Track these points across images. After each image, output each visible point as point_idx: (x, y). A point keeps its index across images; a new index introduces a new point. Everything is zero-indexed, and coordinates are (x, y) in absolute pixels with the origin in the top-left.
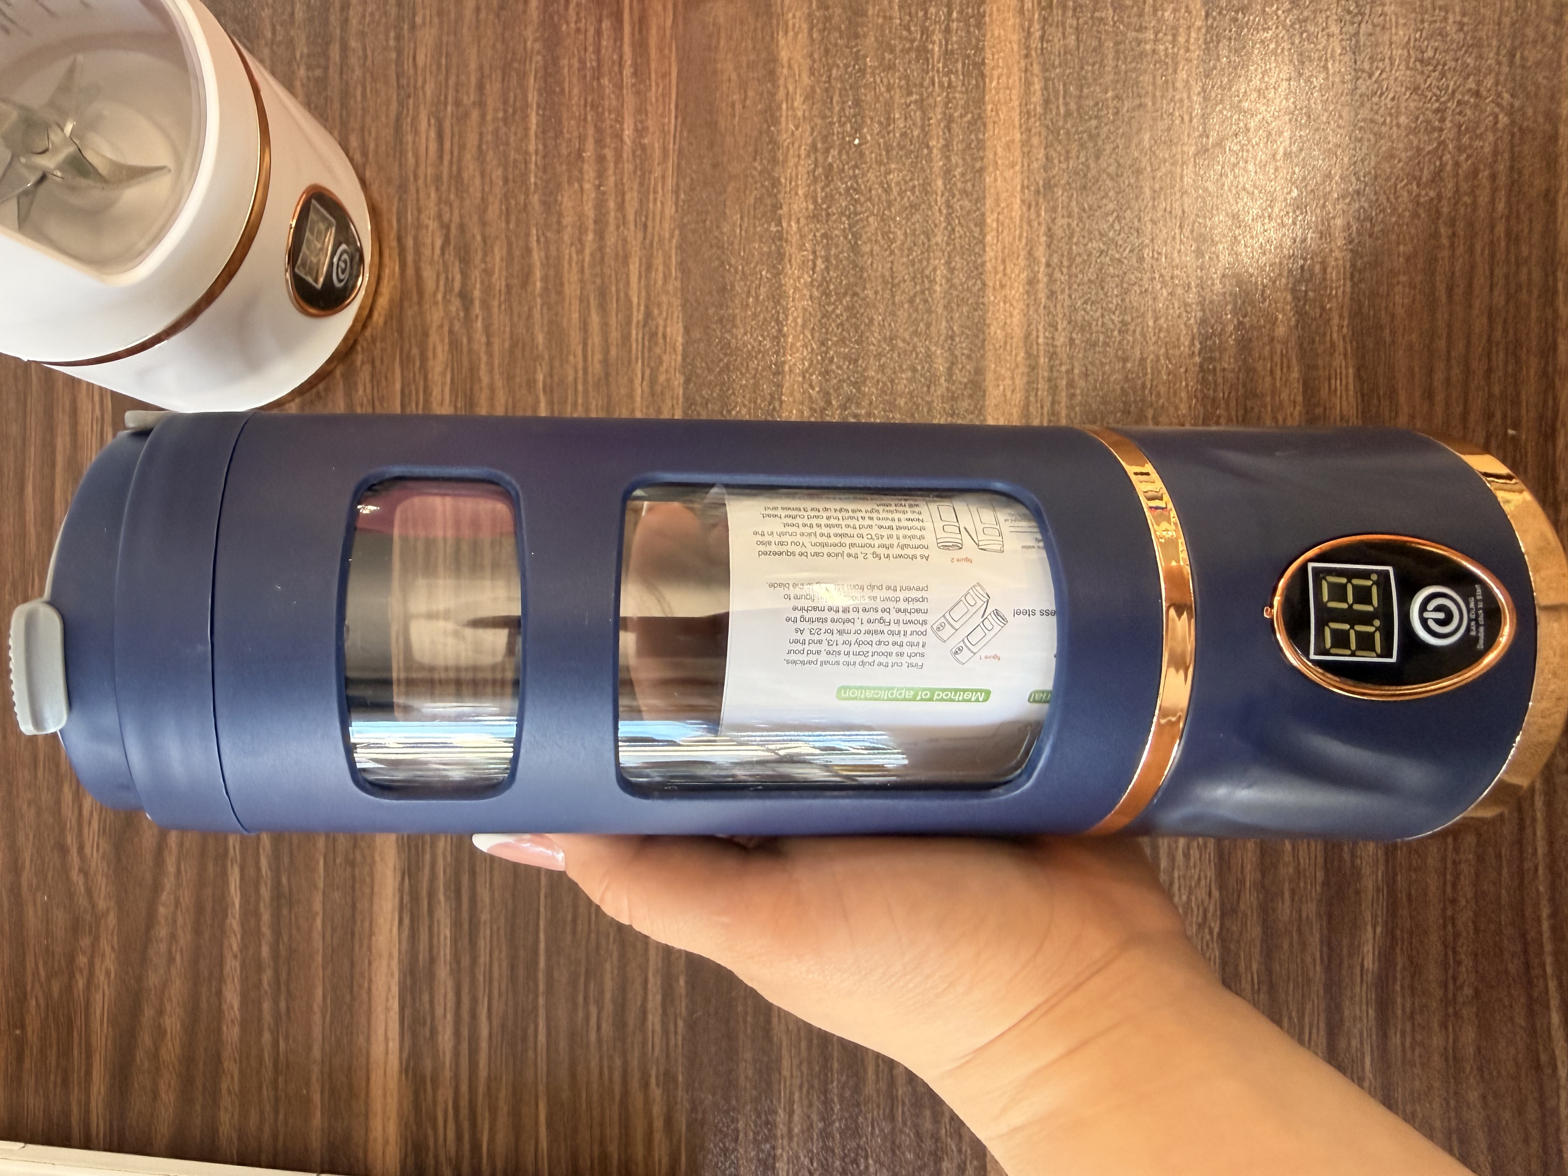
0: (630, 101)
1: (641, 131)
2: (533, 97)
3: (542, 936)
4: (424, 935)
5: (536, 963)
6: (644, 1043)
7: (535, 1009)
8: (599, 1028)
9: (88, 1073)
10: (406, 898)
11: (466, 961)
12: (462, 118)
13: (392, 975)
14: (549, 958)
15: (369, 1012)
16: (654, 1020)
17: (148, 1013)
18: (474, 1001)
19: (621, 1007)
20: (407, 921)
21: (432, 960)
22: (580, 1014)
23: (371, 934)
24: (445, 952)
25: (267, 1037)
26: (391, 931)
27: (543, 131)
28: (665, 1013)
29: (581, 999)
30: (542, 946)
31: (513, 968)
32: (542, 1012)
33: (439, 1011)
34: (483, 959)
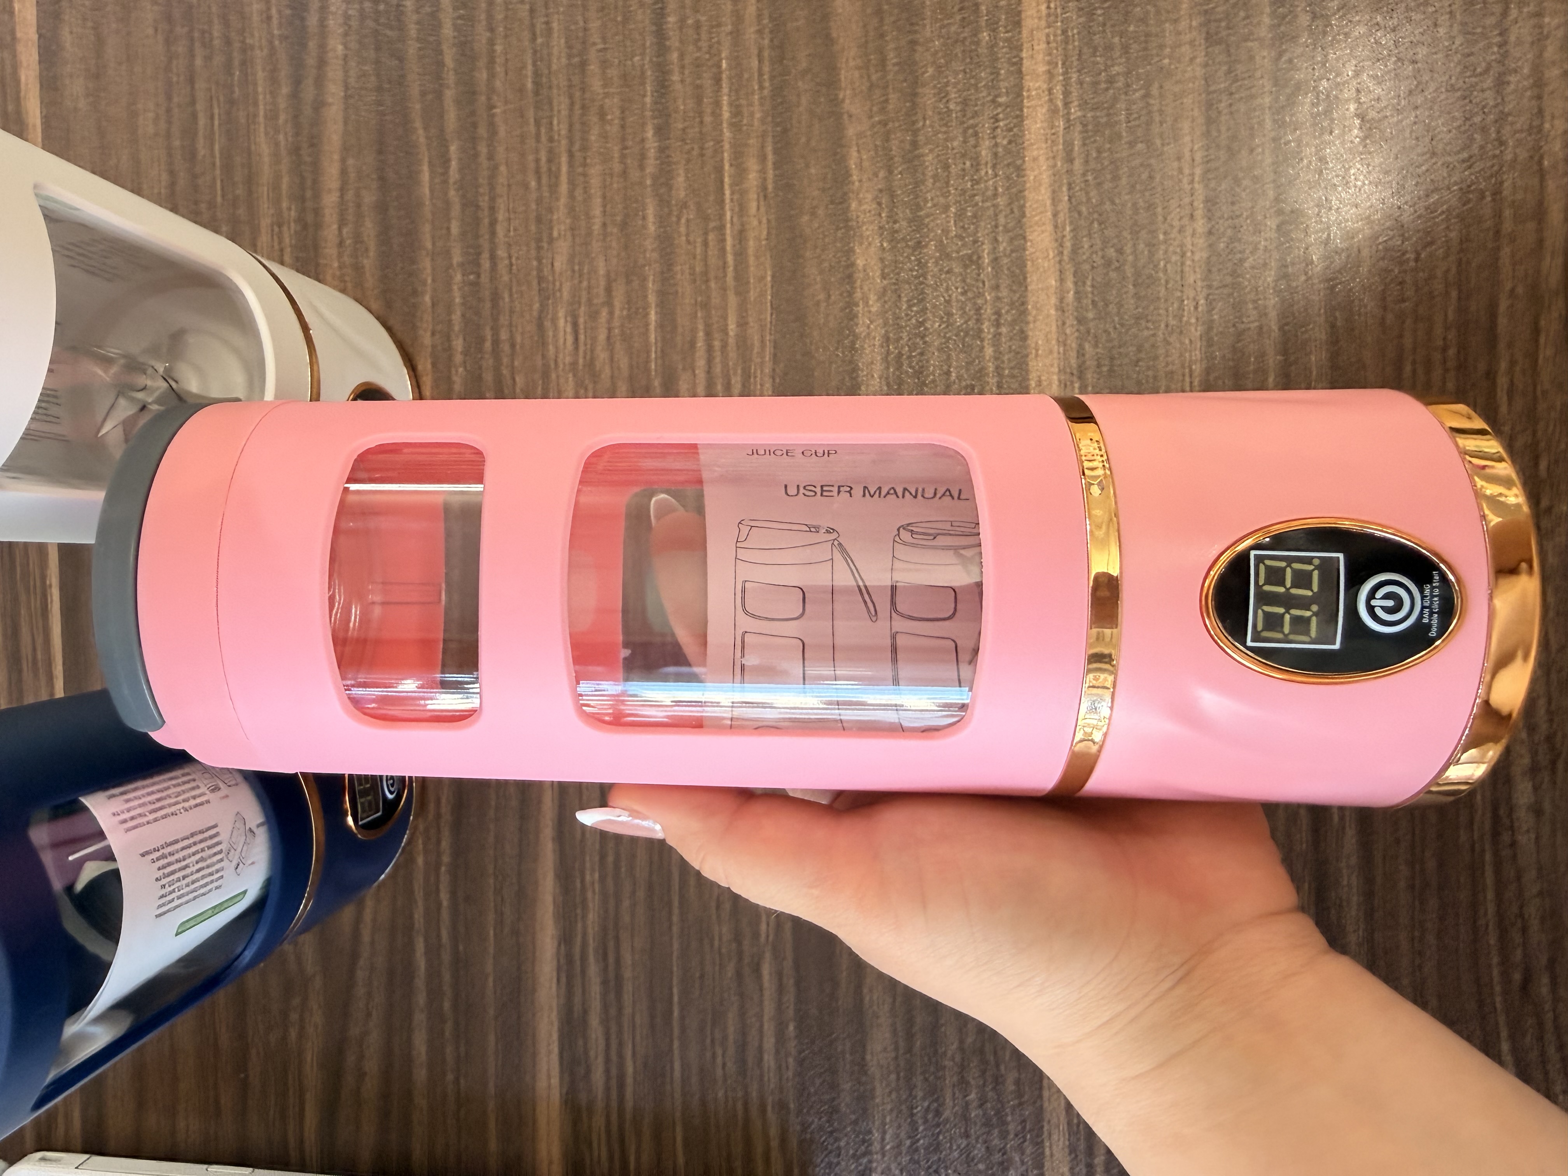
0: (733, 300)
1: (742, 324)
2: (652, 299)
3: (675, 991)
4: (578, 991)
5: (671, 1012)
6: (761, 1076)
7: (671, 1050)
8: (724, 1065)
9: (302, 1110)
10: (562, 961)
11: (613, 1012)
12: (594, 316)
13: (552, 1024)
14: (682, 1009)
15: (534, 1055)
16: (769, 1060)
17: (351, 1059)
18: (621, 1044)
19: (742, 1047)
20: (564, 980)
21: (585, 1012)
22: (708, 1054)
23: (534, 990)
24: (596, 1005)
25: (450, 1077)
26: (550, 988)
27: (661, 326)
28: (777, 1052)
29: (708, 1041)
30: (676, 999)
31: (652, 1017)
32: (676, 1052)
33: (592, 1054)
34: (628, 1011)
